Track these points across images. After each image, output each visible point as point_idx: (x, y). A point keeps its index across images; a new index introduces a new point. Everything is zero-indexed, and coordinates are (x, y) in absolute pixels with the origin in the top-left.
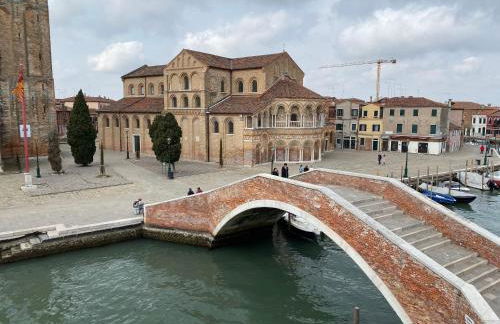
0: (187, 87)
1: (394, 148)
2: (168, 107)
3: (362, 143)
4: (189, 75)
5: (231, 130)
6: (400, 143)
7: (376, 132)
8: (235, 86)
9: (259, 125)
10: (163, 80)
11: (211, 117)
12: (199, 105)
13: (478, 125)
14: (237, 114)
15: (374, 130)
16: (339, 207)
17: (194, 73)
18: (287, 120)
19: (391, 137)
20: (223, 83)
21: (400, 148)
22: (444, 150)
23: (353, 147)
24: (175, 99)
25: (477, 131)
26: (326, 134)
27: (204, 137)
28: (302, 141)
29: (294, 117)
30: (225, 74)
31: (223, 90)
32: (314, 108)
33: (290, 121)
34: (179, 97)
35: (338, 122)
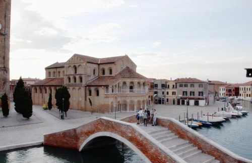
0: (76, 72)
1: (183, 103)
2: (66, 83)
3: (168, 101)
4: (77, 67)
5: (98, 95)
6: (186, 101)
7: (174, 96)
8: (101, 72)
9: (113, 92)
10: (65, 69)
11: (87, 88)
12: (81, 81)
13: (222, 92)
14: (101, 86)
15: (173, 94)
16: (141, 135)
17: (80, 65)
18: (128, 89)
19: (181, 98)
20: (94, 70)
21: (186, 103)
22: (206, 104)
23: (163, 103)
24: (69, 79)
25: (221, 94)
26: (149, 97)
27: (84, 98)
28: (136, 100)
29: (131, 88)
30: (96, 66)
31: (94, 74)
32: (142, 83)
33: (129, 90)
34: (72, 77)
35: (155, 90)
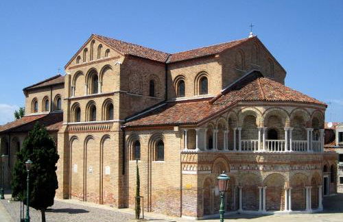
4: (99, 71)
5: (160, 155)
8: (173, 88)
9: (210, 145)
11: (128, 134)
12: (111, 114)
14: (170, 127)
17: (107, 67)
18: (261, 138)
20: (153, 83)
24: (78, 109)
27: (117, 167)
30: (156, 70)
34: (83, 104)
